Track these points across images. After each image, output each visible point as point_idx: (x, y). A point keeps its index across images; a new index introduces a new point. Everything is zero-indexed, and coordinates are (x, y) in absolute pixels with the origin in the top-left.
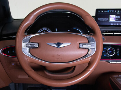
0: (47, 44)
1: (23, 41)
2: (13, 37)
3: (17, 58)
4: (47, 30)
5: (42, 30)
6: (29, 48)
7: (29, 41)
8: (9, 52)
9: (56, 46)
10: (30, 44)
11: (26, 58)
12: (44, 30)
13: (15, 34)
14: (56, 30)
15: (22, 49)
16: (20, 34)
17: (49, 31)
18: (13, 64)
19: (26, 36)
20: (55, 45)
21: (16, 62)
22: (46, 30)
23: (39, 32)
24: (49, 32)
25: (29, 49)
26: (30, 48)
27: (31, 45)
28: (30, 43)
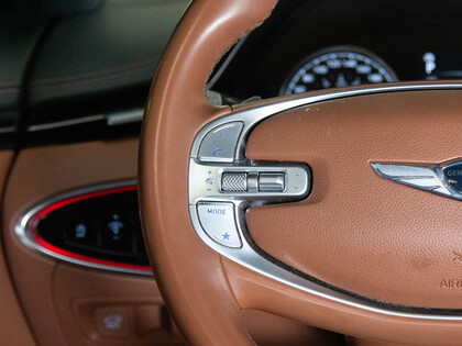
0: (377, 172)
1: (194, 154)
2: (115, 119)
3: (158, 277)
4: (361, 63)
5: (322, 70)
6: (238, 203)
7: (243, 151)
8: (81, 230)
9: (444, 190)
10: (248, 169)
11: (220, 274)
12: (335, 64)
13: (140, 94)
14: (430, 67)
15: (193, 208)
16: (175, 98)
17: (374, 71)
18: (113, 323)
19: (217, 111)
20: (436, 182)
21: (136, 304)
22: (351, 64)
23: (300, 83)
24: (375, 78)
25: (243, 210)
26: (247, 205)
27: (254, 183)
28: (248, 164)
